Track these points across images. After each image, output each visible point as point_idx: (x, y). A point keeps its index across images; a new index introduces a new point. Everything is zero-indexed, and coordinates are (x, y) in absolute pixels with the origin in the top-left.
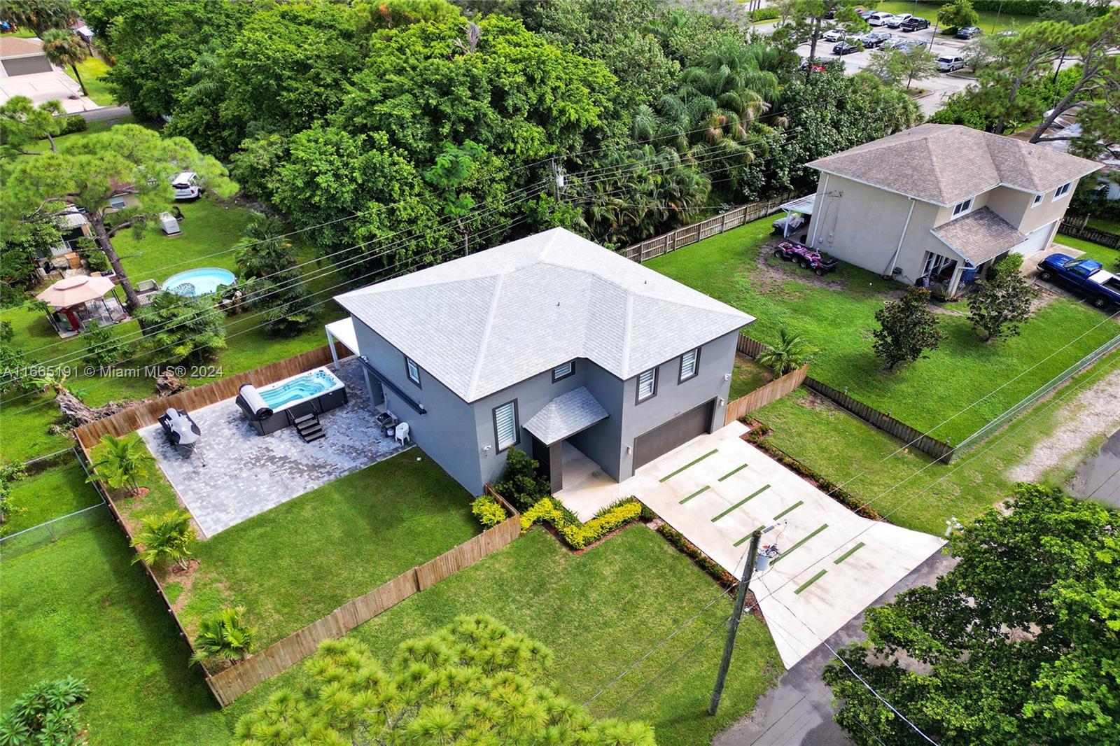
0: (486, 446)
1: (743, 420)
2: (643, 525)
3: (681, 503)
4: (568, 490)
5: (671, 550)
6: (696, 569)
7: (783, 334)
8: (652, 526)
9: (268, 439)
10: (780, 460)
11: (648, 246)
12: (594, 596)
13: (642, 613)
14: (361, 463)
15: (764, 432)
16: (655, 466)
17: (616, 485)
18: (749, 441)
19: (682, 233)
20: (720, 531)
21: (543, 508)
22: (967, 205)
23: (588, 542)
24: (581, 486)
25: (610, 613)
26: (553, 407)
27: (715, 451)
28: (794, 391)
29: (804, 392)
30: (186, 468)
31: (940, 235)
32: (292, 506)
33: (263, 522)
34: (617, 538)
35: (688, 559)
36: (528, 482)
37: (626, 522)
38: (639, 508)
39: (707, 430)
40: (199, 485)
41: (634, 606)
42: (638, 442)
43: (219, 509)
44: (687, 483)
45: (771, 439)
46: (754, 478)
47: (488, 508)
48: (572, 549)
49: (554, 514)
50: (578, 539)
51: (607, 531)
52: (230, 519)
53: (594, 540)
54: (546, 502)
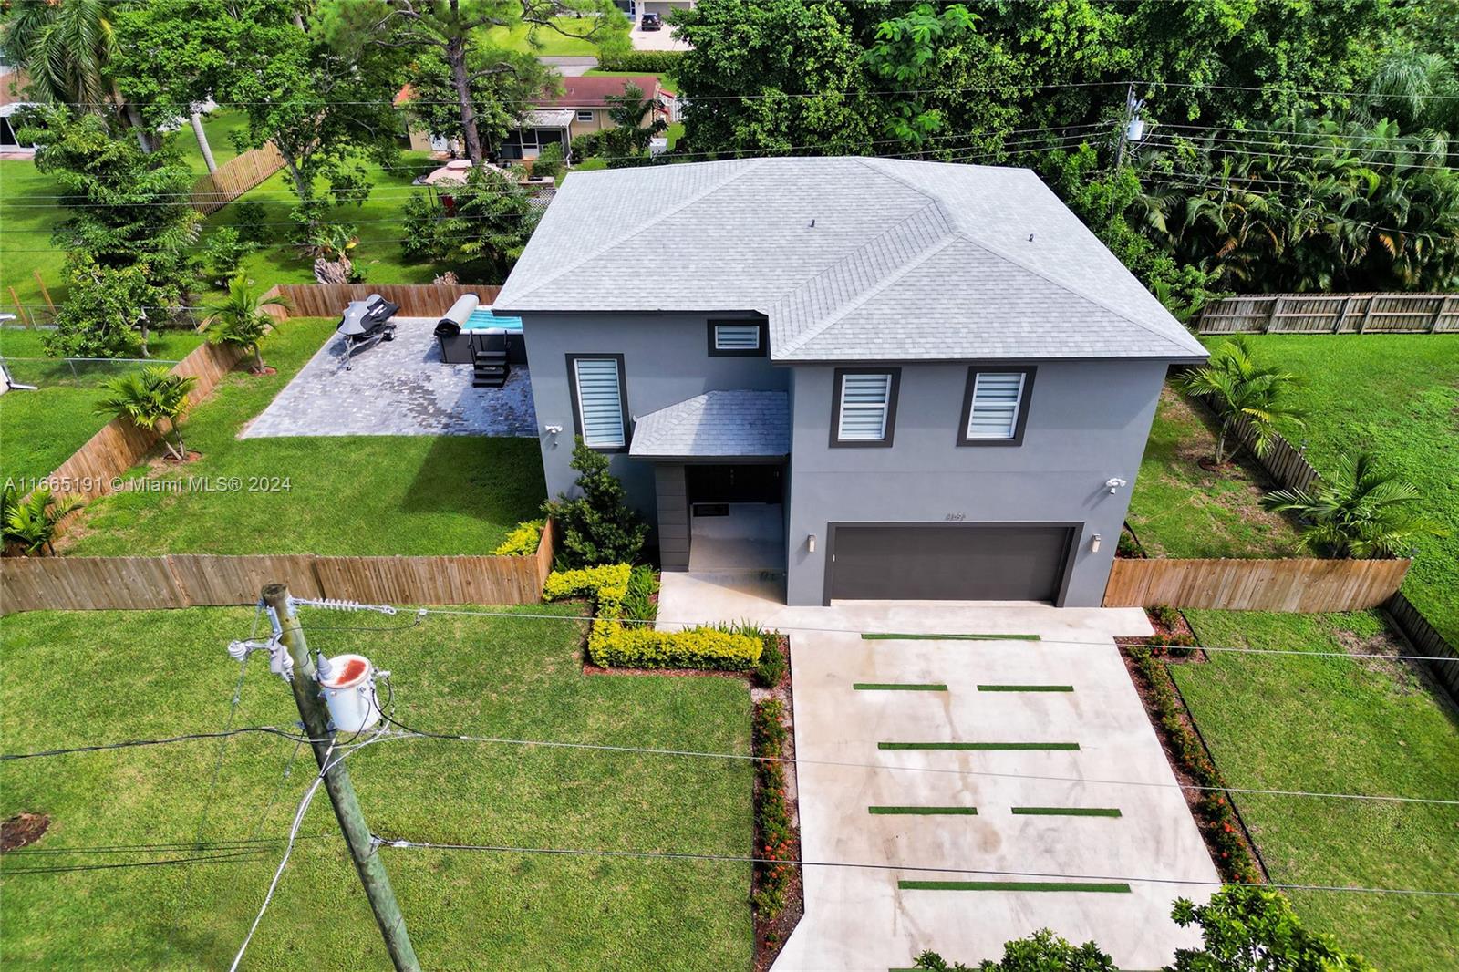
0: (551, 424)
1: (1155, 614)
2: (747, 685)
3: (857, 687)
4: (696, 577)
5: (741, 750)
6: (747, 805)
7: (1362, 466)
8: (759, 695)
10: (1157, 717)
11: (1297, 306)
12: (530, 745)
13: (570, 823)
15: (1178, 653)
16: (886, 609)
17: (778, 606)
18: (1125, 653)
20: (873, 770)
21: (614, 579)
23: (616, 661)
24: (724, 581)
25: (524, 786)
27: (1036, 638)
28: (1348, 612)
29: (1373, 624)
30: (333, 367)
32: (356, 442)
33: (307, 445)
34: (677, 682)
35: (749, 782)
36: (592, 517)
37: (716, 664)
38: (755, 650)
39: (1053, 595)
40: (315, 386)
41: (574, 801)
42: (844, 536)
43: (294, 415)
44: (911, 662)
45: (1183, 672)
46: (1057, 718)
47: (528, 537)
48: (588, 659)
49: (620, 593)
50: (598, 645)
51: (674, 661)
52: (288, 429)
53: (640, 663)
54: (624, 570)
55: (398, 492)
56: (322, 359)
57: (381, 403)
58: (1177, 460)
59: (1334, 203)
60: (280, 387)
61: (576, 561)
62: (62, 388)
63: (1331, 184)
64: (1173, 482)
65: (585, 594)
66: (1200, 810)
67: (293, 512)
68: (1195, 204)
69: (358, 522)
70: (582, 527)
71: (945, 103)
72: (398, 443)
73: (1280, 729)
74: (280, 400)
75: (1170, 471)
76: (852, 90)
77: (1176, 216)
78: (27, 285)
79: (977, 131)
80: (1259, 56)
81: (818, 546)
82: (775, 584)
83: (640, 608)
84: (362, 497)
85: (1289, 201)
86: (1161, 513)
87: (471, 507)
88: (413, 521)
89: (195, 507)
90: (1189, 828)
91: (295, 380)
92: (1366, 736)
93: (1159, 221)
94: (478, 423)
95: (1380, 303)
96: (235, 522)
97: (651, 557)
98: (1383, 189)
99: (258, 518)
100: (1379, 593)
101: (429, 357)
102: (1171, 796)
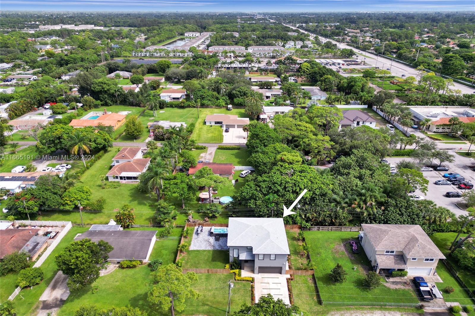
0: (231, 255)
1: (291, 275)
2: (250, 283)
3: (261, 283)
4: (245, 270)
5: (250, 289)
8: (252, 284)
9: (211, 237)
10: (288, 286)
13: (236, 295)
14: (219, 249)
15: (292, 279)
16: (264, 274)
17: (253, 274)
18: (287, 279)
19: (336, 228)
20: (262, 291)
21: (237, 271)
22: (393, 252)
23: (238, 280)
24: (248, 271)
26: (246, 253)
27: (278, 278)
28: (309, 276)
29: (311, 277)
30: (196, 237)
31: (376, 256)
32: (204, 251)
33: (198, 251)
34: (244, 282)
35: (251, 292)
36: (235, 265)
37: (248, 281)
38: (251, 279)
39: (281, 273)
40: (195, 241)
41: (236, 293)
42: (260, 268)
43: (195, 246)
44: (266, 280)
45: (292, 282)
46: (279, 286)
47: (228, 266)
48: (235, 280)
49: (238, 273)
50: (236, 279)
51: (244, 280)
52: (195, 248)
53: (240, 280)
54: (238, 270)
55: (211, 259)
56: (194, 236)
57: (205, 244)
58: (299, 254)
59: (325, 215)
60: (191, 241)
61: (233, 269)
62: (162, 240)
63: (325, 213)
64: (298, 258)
65: (234, 273)
66: (290, 295)
67: (201, 261)
68: (308, 215)
69: (208, 263)
70: (234, 265)
71: (275, 202)
72: (209, 251)
73: (299, 287)
74: (192, 243)
75: (298, 257)
76: (263, 201)
77: (305, 216)
78: (144, 218)
79: (279, 206)
80: (314, 197)
81: (257, 268)
82: (253, 271)
83: (240, 275)
84: (207, 260)
85: (320, 215)
86: (295, 263)
87: (220, 261)
88: (214, 263)
89: (190, 260)
90: (288, 296)
91: (193, 240)
92: (306, 288)
93: (303, 217)
94: (217, 248)
95: (334, 228)
96: (195, 263)
97: (241, 268)
98: (331, 214)
99: (197, 262)
100: (312, 273)
101: (208, 236)
102: (287, 293)
